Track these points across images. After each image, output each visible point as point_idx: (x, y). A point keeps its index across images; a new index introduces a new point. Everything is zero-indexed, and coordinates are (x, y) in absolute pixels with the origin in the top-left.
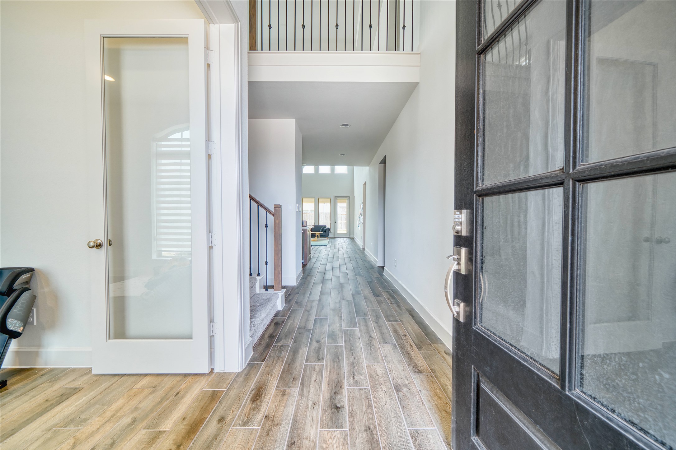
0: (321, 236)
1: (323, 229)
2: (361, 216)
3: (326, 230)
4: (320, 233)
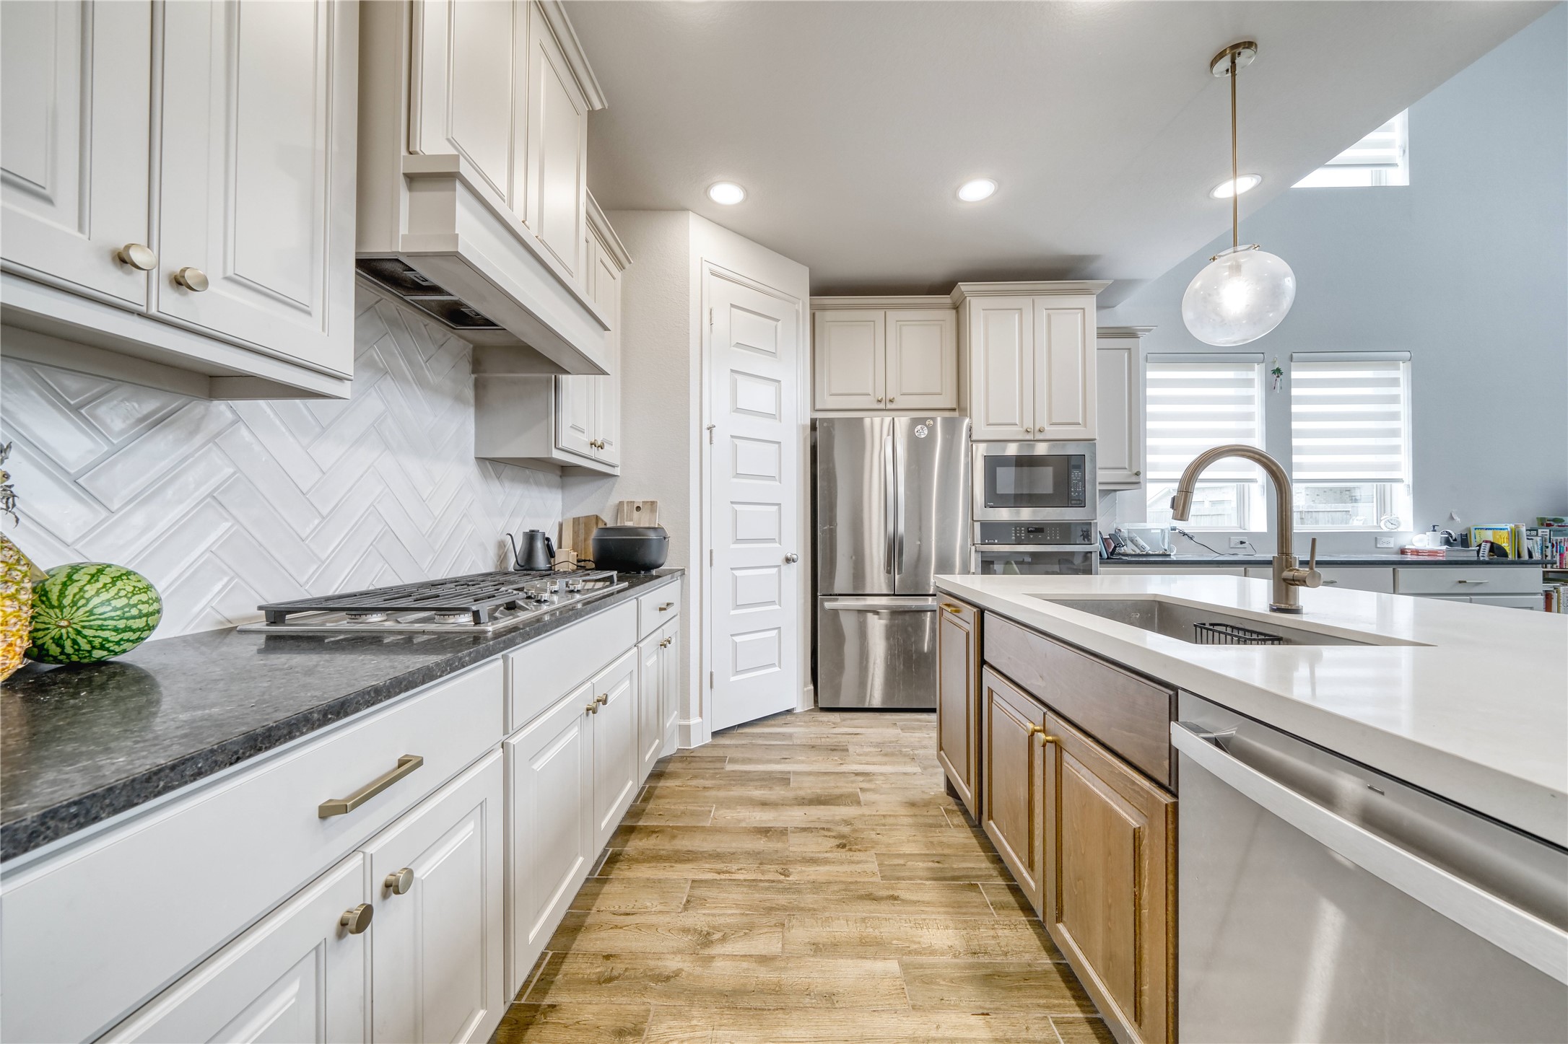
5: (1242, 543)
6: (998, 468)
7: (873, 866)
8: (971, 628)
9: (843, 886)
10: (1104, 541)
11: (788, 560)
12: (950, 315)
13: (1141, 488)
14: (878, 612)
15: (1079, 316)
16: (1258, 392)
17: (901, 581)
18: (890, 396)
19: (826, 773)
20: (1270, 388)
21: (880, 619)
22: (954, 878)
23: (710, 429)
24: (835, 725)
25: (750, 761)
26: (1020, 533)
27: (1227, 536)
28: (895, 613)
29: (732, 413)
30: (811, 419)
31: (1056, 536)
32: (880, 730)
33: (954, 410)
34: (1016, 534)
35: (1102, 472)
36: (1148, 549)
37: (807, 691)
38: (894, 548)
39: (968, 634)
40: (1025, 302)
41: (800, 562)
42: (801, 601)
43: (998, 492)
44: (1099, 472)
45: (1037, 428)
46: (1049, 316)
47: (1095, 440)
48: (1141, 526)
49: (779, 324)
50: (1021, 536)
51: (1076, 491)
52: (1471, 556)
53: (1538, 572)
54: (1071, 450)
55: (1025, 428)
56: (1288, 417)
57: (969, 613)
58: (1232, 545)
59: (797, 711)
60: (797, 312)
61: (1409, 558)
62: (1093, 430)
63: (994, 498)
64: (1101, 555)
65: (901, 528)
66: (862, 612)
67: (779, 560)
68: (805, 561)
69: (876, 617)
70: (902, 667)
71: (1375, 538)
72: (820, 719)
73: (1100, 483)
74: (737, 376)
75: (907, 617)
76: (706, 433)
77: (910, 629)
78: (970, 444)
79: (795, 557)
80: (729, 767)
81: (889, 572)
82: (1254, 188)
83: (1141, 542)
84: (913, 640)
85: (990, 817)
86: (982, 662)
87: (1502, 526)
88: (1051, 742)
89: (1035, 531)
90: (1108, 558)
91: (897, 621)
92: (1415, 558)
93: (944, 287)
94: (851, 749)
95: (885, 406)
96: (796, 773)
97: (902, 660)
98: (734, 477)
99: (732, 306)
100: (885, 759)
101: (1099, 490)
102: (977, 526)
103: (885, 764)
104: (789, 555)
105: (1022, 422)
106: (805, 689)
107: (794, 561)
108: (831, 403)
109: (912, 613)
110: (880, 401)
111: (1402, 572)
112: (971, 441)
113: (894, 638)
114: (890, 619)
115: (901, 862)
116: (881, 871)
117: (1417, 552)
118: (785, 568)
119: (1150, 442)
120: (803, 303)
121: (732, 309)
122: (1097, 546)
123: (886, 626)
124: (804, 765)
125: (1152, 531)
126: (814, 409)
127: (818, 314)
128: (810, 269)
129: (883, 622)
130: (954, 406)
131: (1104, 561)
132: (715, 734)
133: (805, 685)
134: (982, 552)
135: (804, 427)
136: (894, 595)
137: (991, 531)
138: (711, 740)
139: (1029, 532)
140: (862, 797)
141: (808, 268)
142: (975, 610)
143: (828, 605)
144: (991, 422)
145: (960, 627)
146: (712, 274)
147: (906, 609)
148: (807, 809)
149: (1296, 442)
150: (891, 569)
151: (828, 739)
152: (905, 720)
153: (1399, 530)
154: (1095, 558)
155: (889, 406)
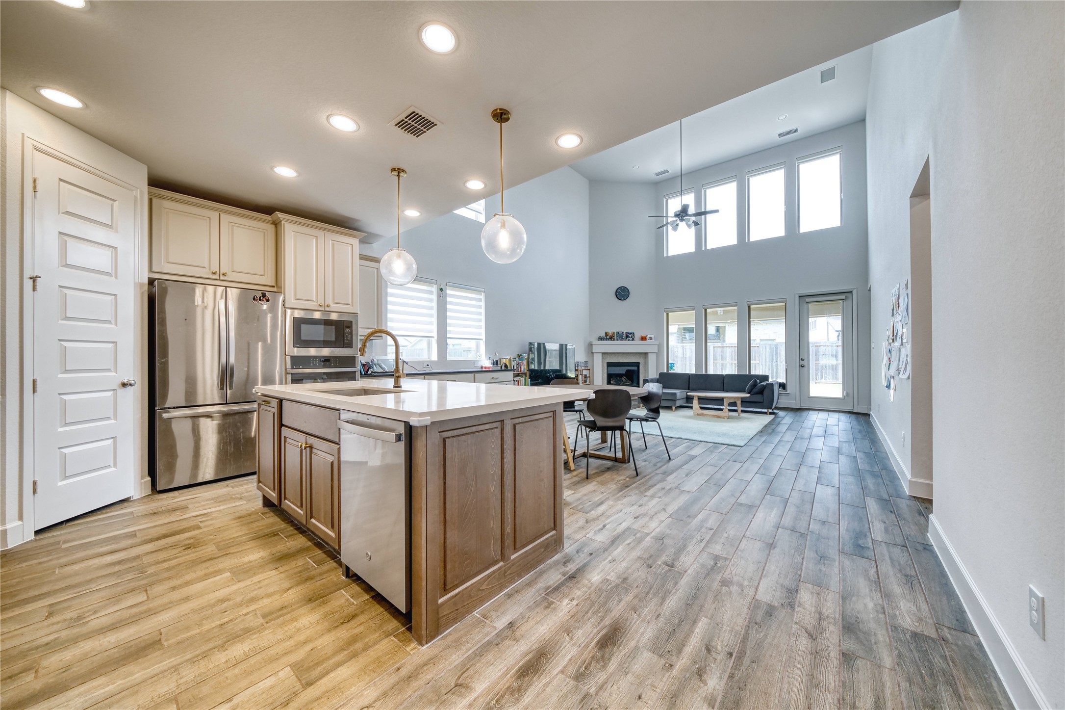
0: (744, 403)
1: (755, 385)
2: (897, 344)
3: (764, 387)
4: (742, 398)
5: (428, 365)
6: (302, 325)
7: (214, 548)
8: (275, 410)
9: (191, 562)
10: (364, 365)
11: (124, 385)
12: (271, 228)
13: (382, 339)
14: (212, 416)
15: (350, 248)
16: (434, 297)
17: (232, 394)
18: (222, 271)
19: (169, 523)
20: (439, 297)
21: (212, 421)
22: (264, 536)
23: (34, 279)
24: (174, 498)
25: (89, 536)
26: (316, 362)
27: (422, 362)
28: (225, 415)
29: (61, 268)
30: (148, 278)
31: (336, 364)
32: (215, 491)
33: (274, 287)
34: (313, 363)
35: (361, 331)
36: (387, 369)
37: (144, 482)
38: (226, 375)
39: (274, 414)
40: (320, 233)
41: (138, 386)
42: (138, 415)
43: (302, 339)
44: (360, 330)
45: (326, 304)
46: (333, 245)
47: (357, 313)
48: (384, 358)
49: (116, 204)
50: (316, 364)
51: (347, 340)
52: (499, 368)
53: (511, 374)
54: (345, 318)
55: (319, 304)
56: (445, 310)
57: (274, 403)
58: (424, 367)
59: (134, 499)
60: (136, 197)
61: (484, 369)
62: (357, 309)
63: (299, 341)
64: (361, 372)
65: (232, 360)
66: (195, 417)
67: (116, 384)
68: (142, 384)
69: (210, 419)
70: (232, 449)
71: (473, 362)
72: (159, 498)
73: (360, 336)
74: (66, 238)
75: (237, 417)
76: (28, 284)
77: (239, 424)
78: (284, 309)
79: (133, 382)
80: (64, 546)
81: (222, 389)
82: (418, 216)
83: (384, 366)
84: (241, 431)
85: (285, 498)
86: (281, 425)
87: (507, 357)
88: (308, 447)
89: (327, 361)
90: (365, 374)
91: (228, 421)
92: (485, 370)
93: (267, 210)
94: (190, 506)
95: (219, 278)
96: (139, 530)
97: (232, 444)
98: (63, 320)
99: (61, 180)
100: (218, 504)
101: (360, 339)
102: (288, 359)
103: (220, 506)
104: (126, 381)
105: (317, 299)
106: (143, 481)
107: (131, 385)
108: (168, 268)
109: (240, 414)
110: (214, 273)
111: (477, 375)
112: (285, 308)
113: (226, 431)
114: (222, 420)
115: (232, 540)
116: (217, 549)
117: (485, 368)
118: (121, 392)
119: (389, 315)
120: (142, 192)
121: (61, 182)
122: (359, 367)
123: (219, 424)
124: (148, 524)
125: (390, 360)
126: (150, 270)
127: (155, 200)
128: (148, 167)
129: (215, 422)
130: (273, 284)
131: (362, 376)
132: (37, 532)
133: (142, 478)
134: (292, 374)
135: (142, 285)
136: (226, 404)
137: (297, 361)
138: (34, 537)
139: (321, 361)
140: (201, 525)
141: (147, 167)
142: (277, 400)
143: (165, 416)
144: (298, 297)
145: (270, 411)
146: (36, 149)
147: (236, 412)
148: (156, 543)
149: (448, 321)
150: (224, 386)
151: (168, 507)
152: (235, 482)
153: (481, 359)
154: (358, 375)
155: (222, 278)
